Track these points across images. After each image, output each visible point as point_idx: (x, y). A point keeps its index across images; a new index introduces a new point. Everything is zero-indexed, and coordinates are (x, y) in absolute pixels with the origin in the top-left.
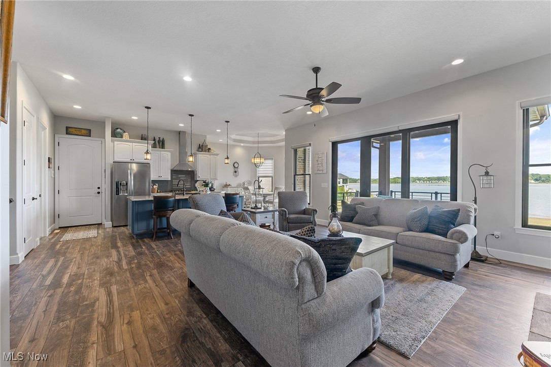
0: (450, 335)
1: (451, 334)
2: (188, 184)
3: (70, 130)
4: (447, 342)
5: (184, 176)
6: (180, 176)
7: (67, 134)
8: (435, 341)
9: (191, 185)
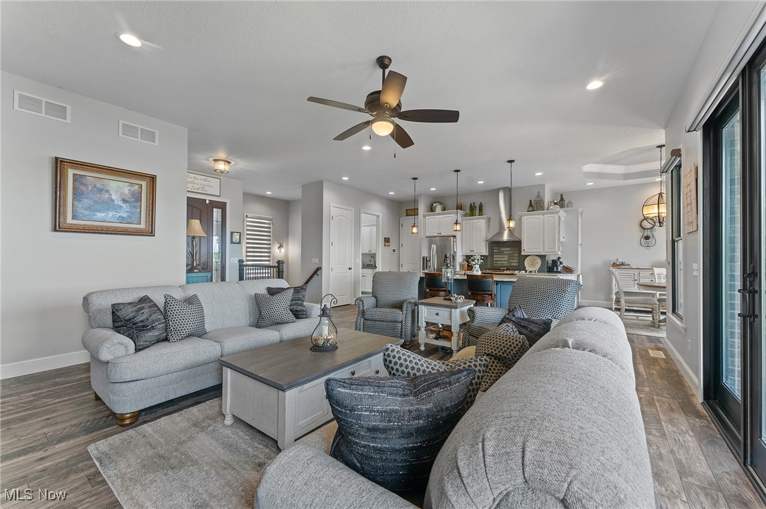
0: (82, 497)
1: (83, 500)
2: (515, 261)
3: (408, 212)
4: (77, 488)
5: (509, 249)
6: (502, 249)
7: (407, 216)
8: (87, 477)
9: (519, 263)
